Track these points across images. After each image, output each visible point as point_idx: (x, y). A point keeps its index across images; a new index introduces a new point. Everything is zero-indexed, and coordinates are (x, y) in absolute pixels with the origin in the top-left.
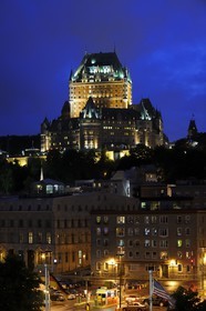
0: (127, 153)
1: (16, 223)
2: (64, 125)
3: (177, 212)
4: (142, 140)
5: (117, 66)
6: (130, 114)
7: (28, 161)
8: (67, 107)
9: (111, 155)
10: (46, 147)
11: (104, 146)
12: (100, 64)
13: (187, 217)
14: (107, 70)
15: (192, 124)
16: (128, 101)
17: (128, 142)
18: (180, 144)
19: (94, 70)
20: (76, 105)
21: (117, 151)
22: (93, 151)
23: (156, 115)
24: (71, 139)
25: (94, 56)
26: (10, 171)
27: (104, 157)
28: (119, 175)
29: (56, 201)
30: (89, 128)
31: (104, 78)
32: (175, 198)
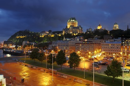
0: (77, 34)
1: (62, 45)
2: (66, 29)
3: (90, 44)
4: (79, 32)
5: (75, 20)
6: (78, 28)
7: (61, 35)
8: (67, 27)
9: (74, 34)
10: (63, 33)
11: (73, 33)
12: (72, 19)
13: (92, 45)
14: (73, 20)
15: (87, 29)
16: (77, 26)
17: (77, 32)
18: (86, 33)
19: (71, 20)
20: (69, 26)
21: (75, 34)
22: (71, 34)
23: (82, 28)
24: (68, 32)
25: (72, 18)
26: (58, 37)
27: (73, 35)
28: (76, 38)
29: (69, 42)
30: (71, 30)
31: (73, 22)
32: (87, 41)
